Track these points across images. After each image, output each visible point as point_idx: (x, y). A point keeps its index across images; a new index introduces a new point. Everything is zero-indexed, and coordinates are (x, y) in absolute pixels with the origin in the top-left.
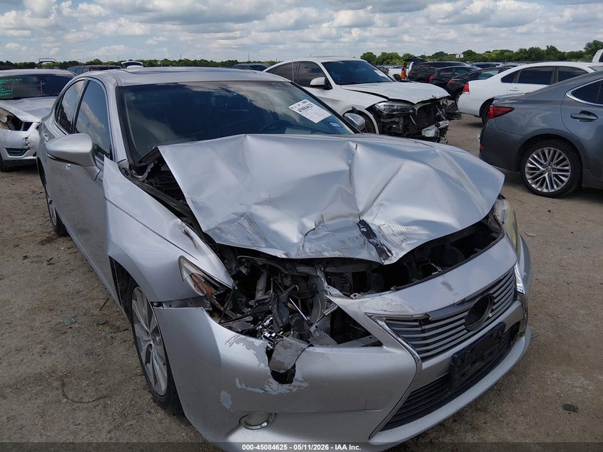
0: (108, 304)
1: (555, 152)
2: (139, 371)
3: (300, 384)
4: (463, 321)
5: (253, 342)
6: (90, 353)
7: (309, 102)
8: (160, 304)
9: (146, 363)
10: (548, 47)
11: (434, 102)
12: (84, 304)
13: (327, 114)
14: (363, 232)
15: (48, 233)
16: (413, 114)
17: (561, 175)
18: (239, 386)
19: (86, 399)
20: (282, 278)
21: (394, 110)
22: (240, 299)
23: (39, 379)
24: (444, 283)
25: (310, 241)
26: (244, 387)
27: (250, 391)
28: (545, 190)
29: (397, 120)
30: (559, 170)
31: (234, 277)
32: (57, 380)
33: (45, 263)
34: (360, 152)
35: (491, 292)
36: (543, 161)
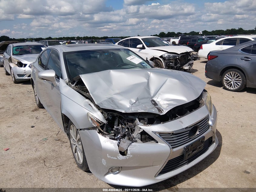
0: (59, 133)
1: (235, 73)
2: (72, 157)
3: (129, 156)
4: (187, 135)
5: (113, 141)
6: (54, 151)
7: (134, 56)
8: (81, 130)
9: (75, 153)
10: (239, 28)
11: (187, 54)
12: (51, 133)
13: (141, 61)
14: (153, 104)
15: (35, 107)
16: (178, 59)
17: (238, 83)
18: (108, 157)
19: (53, 167)
20: (123, 120)
21: (171, 57)
22: (109, 128)
23: (35, 159)
24: (180, 121)
25: (133, 106)
26: (110, 157)
27: (112, 159)
28: (232, 89)
29: (172, 61)
30: (237, 81)
31: (106, 120)
32: (42, 160)
33: (35, 119)
34: (152, 75)
35: (198, 125)
36: (230, 77)
